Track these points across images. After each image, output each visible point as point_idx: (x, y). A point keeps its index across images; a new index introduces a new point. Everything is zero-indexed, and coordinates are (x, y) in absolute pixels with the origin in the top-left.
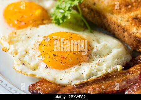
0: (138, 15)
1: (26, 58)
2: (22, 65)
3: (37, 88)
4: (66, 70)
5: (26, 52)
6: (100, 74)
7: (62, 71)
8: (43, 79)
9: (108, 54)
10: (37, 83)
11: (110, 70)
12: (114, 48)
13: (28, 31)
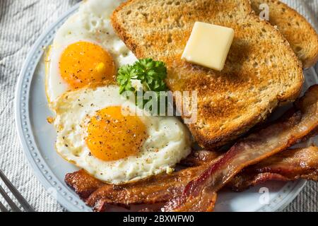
0: (210, 102)
1: (71, 137)
2: (63, 146)
3: (74, 181)
4: (110, 163)
5: (73, 128)
6: (145, 175)
7: (105, 163)
8: (83, 169)
9: (163, 147)
10: (75, 173)
11: (157, 172)
12: (172, 140)
13: (82, 94)
